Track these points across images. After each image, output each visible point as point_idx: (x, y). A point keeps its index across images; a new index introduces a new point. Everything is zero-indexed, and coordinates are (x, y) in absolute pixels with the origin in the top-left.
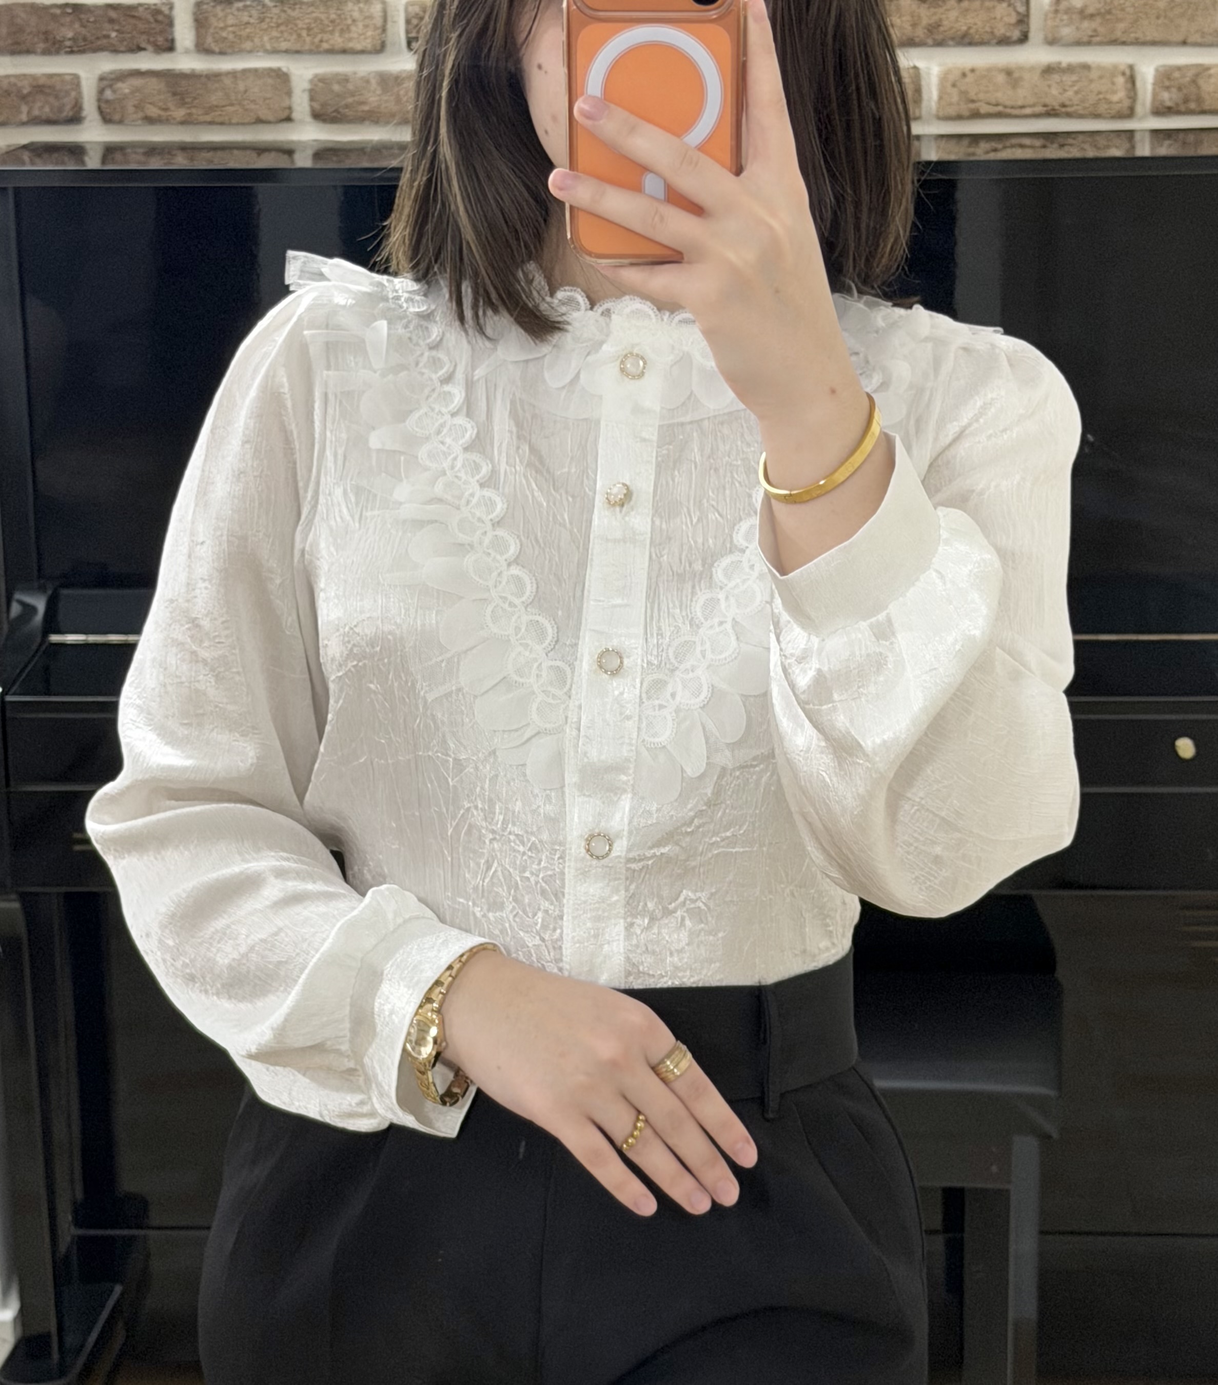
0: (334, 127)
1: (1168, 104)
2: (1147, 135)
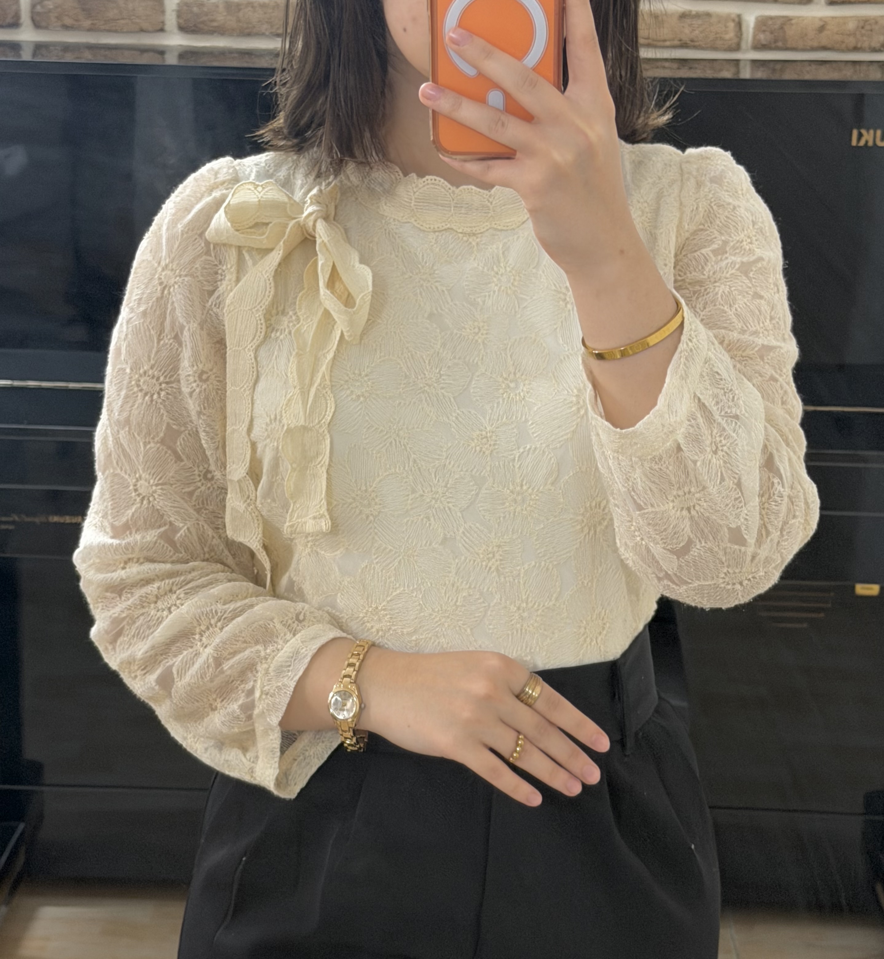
0: (194, 36)
1: (764, 42)
2: (748, 63)
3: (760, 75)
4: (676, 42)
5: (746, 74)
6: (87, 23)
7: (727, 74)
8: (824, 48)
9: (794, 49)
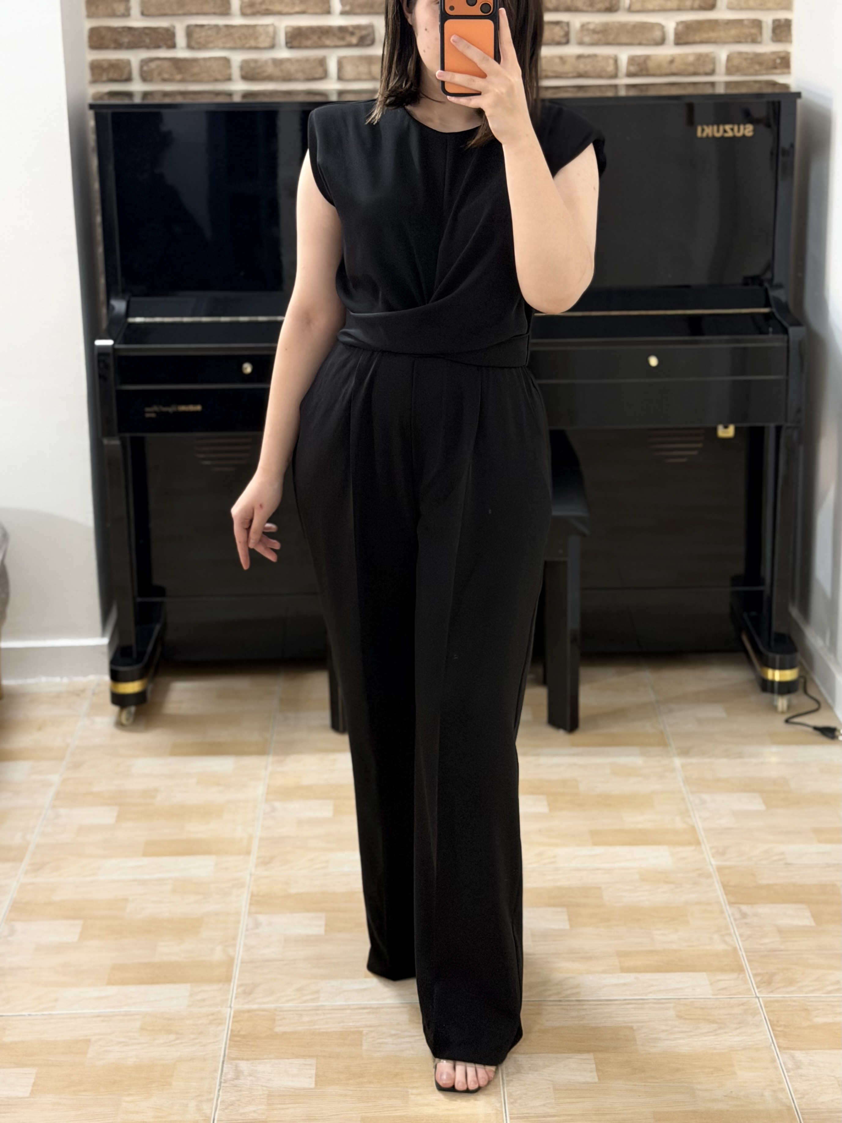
0: (252, 83)
1: (633, 72)
2: (623, 86)
3: (632, 93)
4: (575, 74)
5: (623, 93)
6: (178, 77)
7: (610, 94)
8: (674, 74)
9: (654, 75)
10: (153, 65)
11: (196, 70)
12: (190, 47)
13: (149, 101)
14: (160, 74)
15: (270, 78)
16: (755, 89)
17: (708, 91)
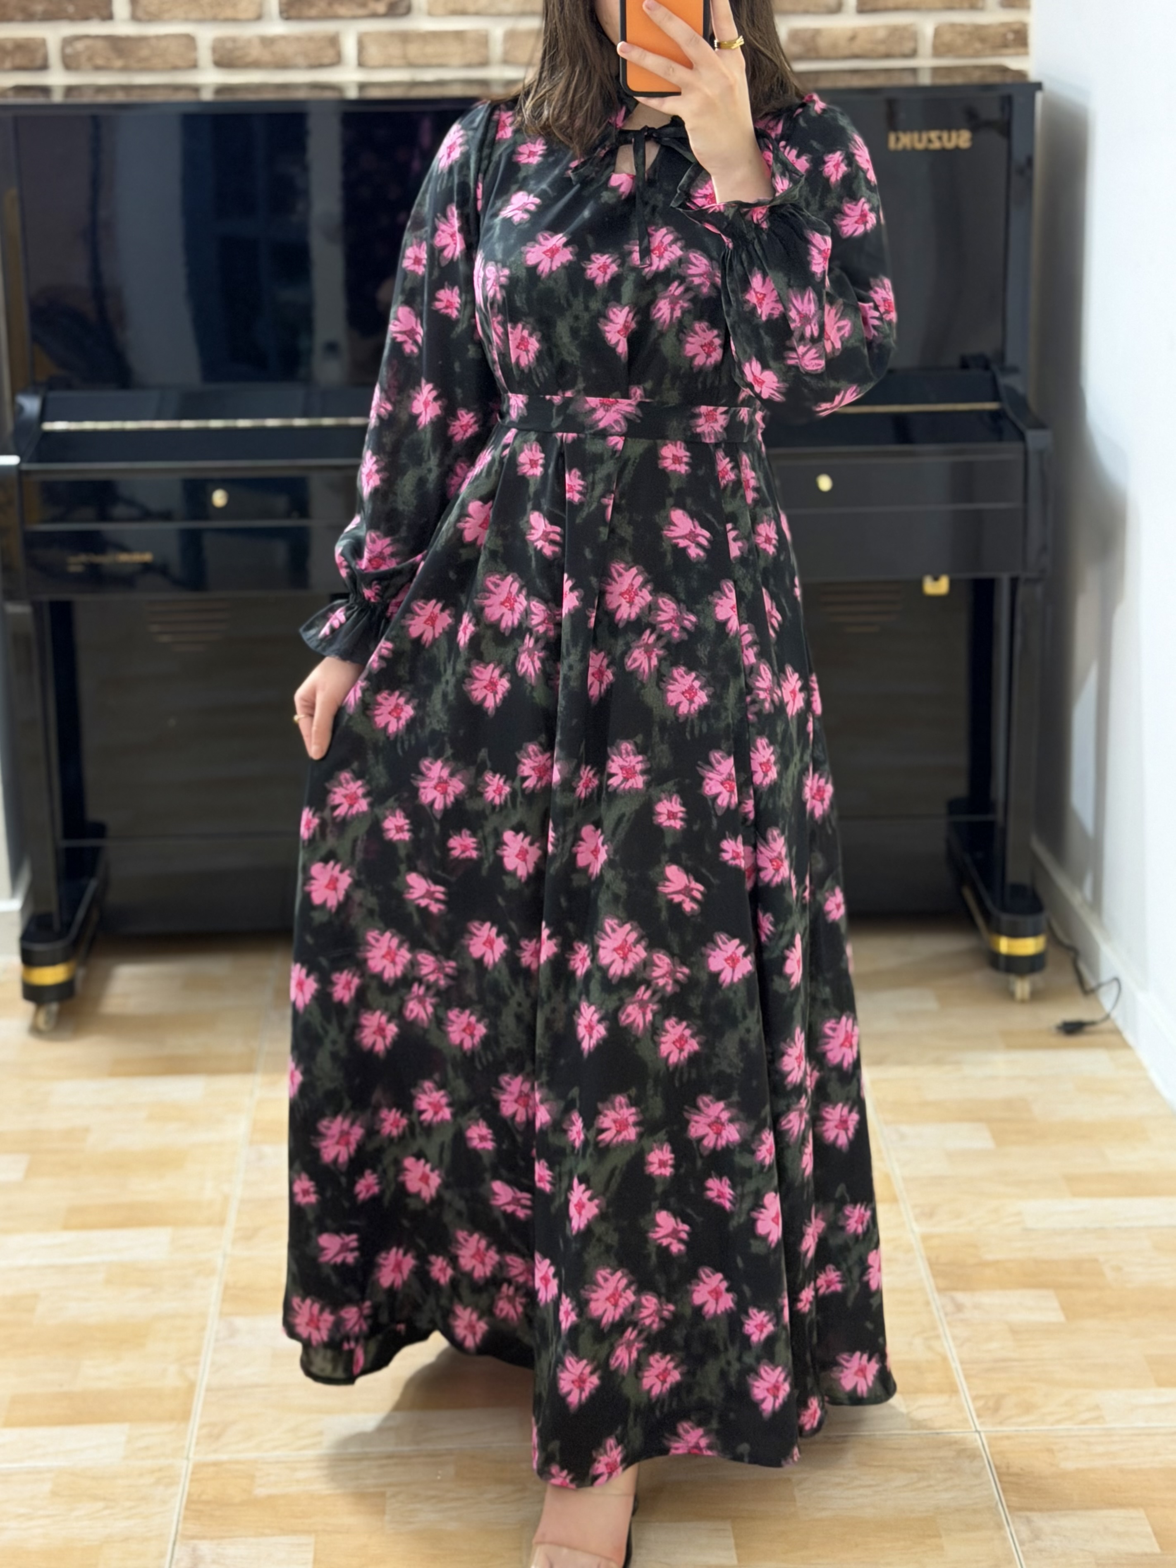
0: (230, 72)
1: (797, 54)
6: (119, 63)
8: (856, 56)
9: (827, 58)
10: (80, 46)
11: (145, 52)
12: (135, 18)
13: (75, 100)
14: (90, 59)
15: (256, 65)
16: (976, 78)
17: (907, 80)
